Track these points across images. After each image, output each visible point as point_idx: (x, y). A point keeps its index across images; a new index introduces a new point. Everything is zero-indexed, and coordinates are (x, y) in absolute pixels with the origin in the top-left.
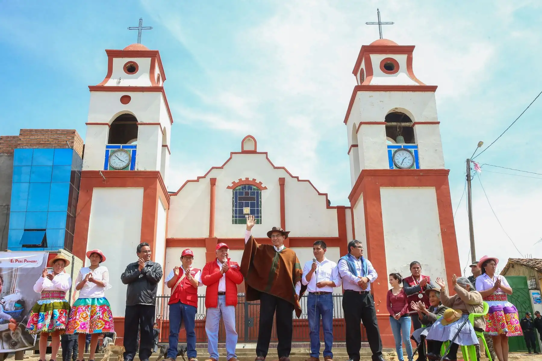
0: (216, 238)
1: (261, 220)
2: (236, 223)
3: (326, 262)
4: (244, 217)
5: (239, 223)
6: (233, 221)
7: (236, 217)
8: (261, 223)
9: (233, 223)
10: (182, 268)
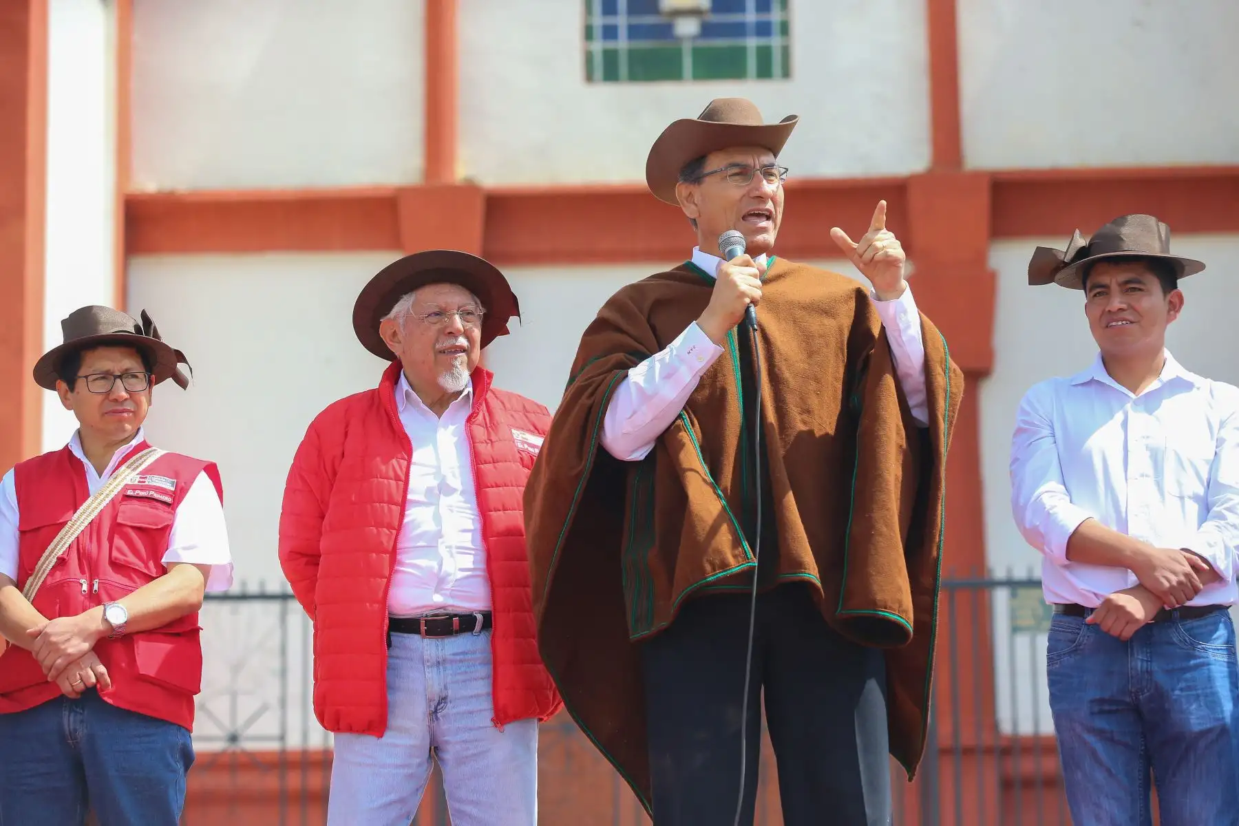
0: (470, 188)
1: (786, 52)
2: (611, 74)
3: (1178, 385)
4: (665, 31)
5: (634, 77)
6: (589, 58)
7: (610, 32)
8: (786, 73)
9: (589, 77)
10: (78, 453)
